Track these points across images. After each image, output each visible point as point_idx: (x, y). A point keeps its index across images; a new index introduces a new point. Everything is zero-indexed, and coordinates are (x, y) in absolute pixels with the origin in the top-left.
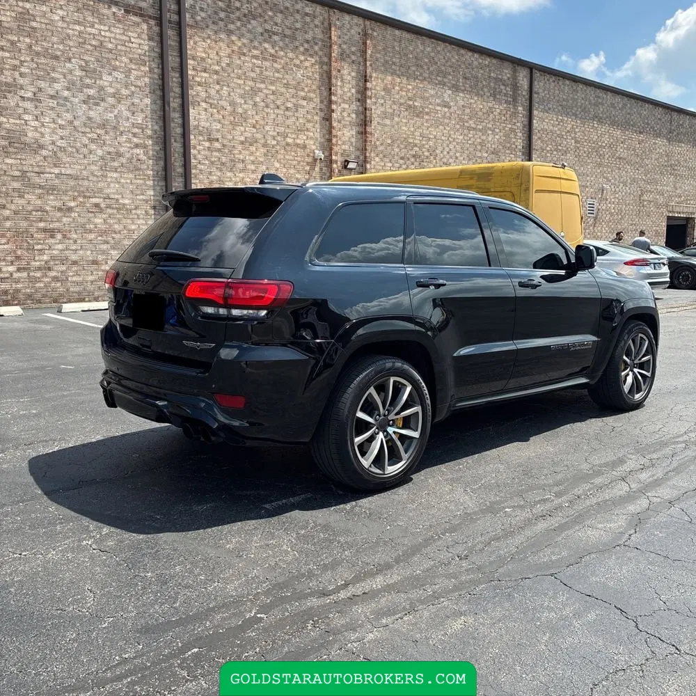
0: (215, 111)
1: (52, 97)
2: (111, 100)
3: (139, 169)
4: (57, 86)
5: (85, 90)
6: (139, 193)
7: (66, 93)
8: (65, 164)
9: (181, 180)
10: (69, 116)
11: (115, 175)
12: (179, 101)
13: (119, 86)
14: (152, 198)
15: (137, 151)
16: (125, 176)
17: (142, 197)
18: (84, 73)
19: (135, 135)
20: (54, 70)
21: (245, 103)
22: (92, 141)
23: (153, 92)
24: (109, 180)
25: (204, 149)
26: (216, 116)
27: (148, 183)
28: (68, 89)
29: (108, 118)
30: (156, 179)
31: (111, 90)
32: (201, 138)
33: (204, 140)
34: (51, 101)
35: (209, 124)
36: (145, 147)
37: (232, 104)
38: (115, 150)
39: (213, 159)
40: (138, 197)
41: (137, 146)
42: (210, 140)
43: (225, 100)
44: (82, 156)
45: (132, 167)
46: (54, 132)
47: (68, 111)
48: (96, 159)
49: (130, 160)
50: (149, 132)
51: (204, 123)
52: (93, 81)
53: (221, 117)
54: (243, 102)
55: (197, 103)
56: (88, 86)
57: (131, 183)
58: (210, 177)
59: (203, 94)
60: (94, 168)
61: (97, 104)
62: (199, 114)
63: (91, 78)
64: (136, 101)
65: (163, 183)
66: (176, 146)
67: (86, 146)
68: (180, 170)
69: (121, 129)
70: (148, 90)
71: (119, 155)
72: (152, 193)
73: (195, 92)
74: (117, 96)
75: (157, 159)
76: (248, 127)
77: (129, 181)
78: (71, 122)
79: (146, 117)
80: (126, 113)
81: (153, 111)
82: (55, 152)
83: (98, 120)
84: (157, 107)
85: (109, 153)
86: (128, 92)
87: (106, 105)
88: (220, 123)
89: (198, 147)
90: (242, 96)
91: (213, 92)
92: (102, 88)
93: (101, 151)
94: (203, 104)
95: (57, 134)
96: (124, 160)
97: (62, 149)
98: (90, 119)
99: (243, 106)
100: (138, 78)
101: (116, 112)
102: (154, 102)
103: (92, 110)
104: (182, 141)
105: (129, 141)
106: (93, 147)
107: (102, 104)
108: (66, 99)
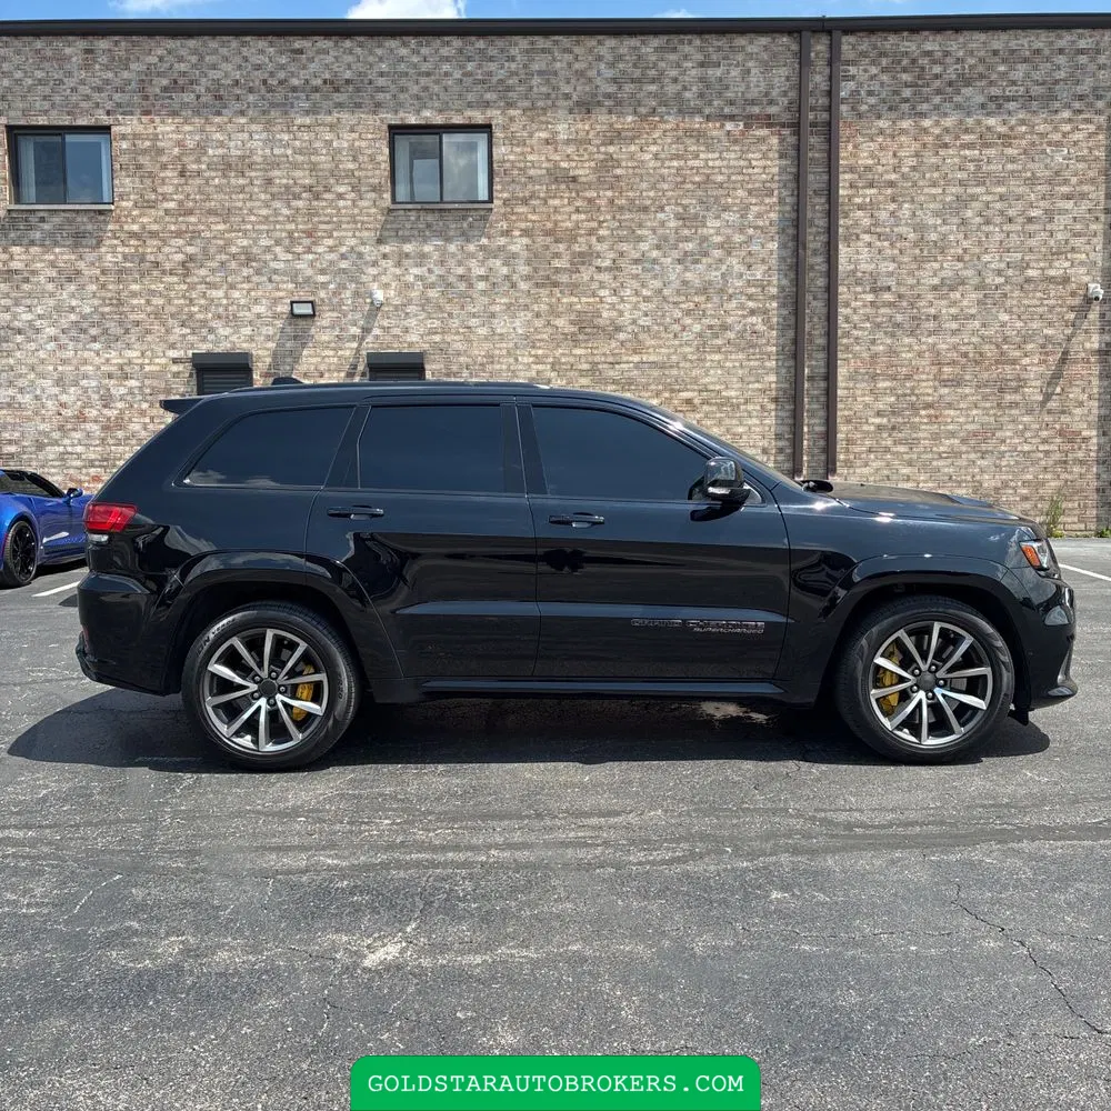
0: (886, 244)
1: (636, 261)
2: (717, 253)
3: (753, 346)
4: (644, 246)
5: (681, 245)
6: (752, 379)
7: (655, 254)
8: (648, 348)
9: (822, 355)
10: (657, 284)
11: (717, 357)
12: (823, 238)
13: (730, 231)
14: (773, 386)
15: (754, 319)
16: (733, 357)
17: (757, 385)
18: (681, 223)
19: (750, 297)
20: (640, 226)
21: (945, 222)
22: (688, 313)
23: (782, 231)
24: (708, 364)
25: (865, 306)
26: (889, 251)
27: (768, 364)
28: (658, 247)
29: (712, 278)
30: (781, 357)
31: (718, 239)
32: (859, 289)
33: (864, 292)
34: (635, 267)
35: (873, 266)
36: (766, 312)
37: (920, 228)
38: (719, 323)
39: (879, 320)
40: (750, 386)
41: (753, 312)
42: (874, 290)
43: (907, 224)
44: (671, 336)
45: (743, 343)
46: (636, 307)
47: (655, 277)
48: (690, 338)
49: (741, 335)
50: (774, 291)
51: (866, 266)
52: (693, 231)
53: (896, 252)
54: (939, 222)
55: (854, 238)
56: (687, 239)
57: (741, 365)
58: (872, 348)
59: (866, 222)
60: (688, 349)
61: (697, 262)
62: (858, 253)
63: (689, 228)
64: (755, 248)
65: (792, 363)
66: (815, 306)
67: (677, 321)
68: (821, 341)
69: (731, 291)
70: (774, 229)
71: (725, 327)
72: (773, 378)
73: (853, 219)
74: (728, 247)
75: (782, 329)
76: (948, 261)
77: (737, 364)
78: (660, 291)
79: (770, 269)
80: (738, 268)
81: (782, 259)
82: (636, 334)
83: (697, 283)
84: (787, 253)
85: (710, 327)
86: (743, 238)
87: (710, 260)
88: (894, 261)
89: (853, 304)
90: (936, 214)
91: (883, 215)
92: (704, 239)
93: (699, 326)
94: (867, 238)
95: (640, 310)
96: (731, 335)
97: (646, 329)
98: (685, 283)
99: (939, 229)
100: (759, 216)
101: (724, 268)
102: (783, 246)
103: (690, 271)
104: (826, 296)
105: (742, 307)
106: (688, 321)
107: (704, 260)
108: (655, 261)
